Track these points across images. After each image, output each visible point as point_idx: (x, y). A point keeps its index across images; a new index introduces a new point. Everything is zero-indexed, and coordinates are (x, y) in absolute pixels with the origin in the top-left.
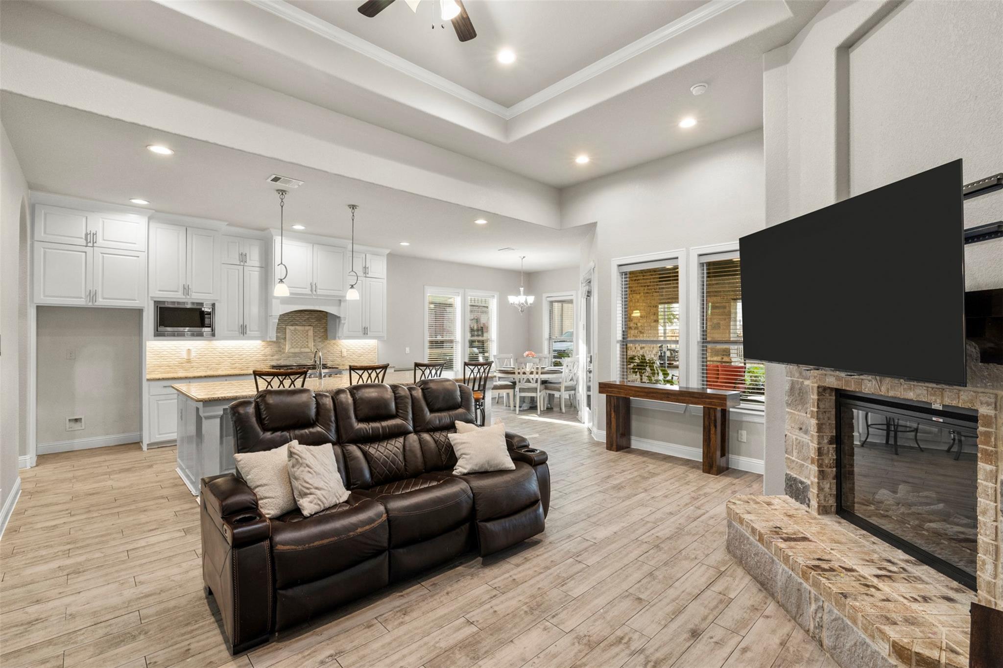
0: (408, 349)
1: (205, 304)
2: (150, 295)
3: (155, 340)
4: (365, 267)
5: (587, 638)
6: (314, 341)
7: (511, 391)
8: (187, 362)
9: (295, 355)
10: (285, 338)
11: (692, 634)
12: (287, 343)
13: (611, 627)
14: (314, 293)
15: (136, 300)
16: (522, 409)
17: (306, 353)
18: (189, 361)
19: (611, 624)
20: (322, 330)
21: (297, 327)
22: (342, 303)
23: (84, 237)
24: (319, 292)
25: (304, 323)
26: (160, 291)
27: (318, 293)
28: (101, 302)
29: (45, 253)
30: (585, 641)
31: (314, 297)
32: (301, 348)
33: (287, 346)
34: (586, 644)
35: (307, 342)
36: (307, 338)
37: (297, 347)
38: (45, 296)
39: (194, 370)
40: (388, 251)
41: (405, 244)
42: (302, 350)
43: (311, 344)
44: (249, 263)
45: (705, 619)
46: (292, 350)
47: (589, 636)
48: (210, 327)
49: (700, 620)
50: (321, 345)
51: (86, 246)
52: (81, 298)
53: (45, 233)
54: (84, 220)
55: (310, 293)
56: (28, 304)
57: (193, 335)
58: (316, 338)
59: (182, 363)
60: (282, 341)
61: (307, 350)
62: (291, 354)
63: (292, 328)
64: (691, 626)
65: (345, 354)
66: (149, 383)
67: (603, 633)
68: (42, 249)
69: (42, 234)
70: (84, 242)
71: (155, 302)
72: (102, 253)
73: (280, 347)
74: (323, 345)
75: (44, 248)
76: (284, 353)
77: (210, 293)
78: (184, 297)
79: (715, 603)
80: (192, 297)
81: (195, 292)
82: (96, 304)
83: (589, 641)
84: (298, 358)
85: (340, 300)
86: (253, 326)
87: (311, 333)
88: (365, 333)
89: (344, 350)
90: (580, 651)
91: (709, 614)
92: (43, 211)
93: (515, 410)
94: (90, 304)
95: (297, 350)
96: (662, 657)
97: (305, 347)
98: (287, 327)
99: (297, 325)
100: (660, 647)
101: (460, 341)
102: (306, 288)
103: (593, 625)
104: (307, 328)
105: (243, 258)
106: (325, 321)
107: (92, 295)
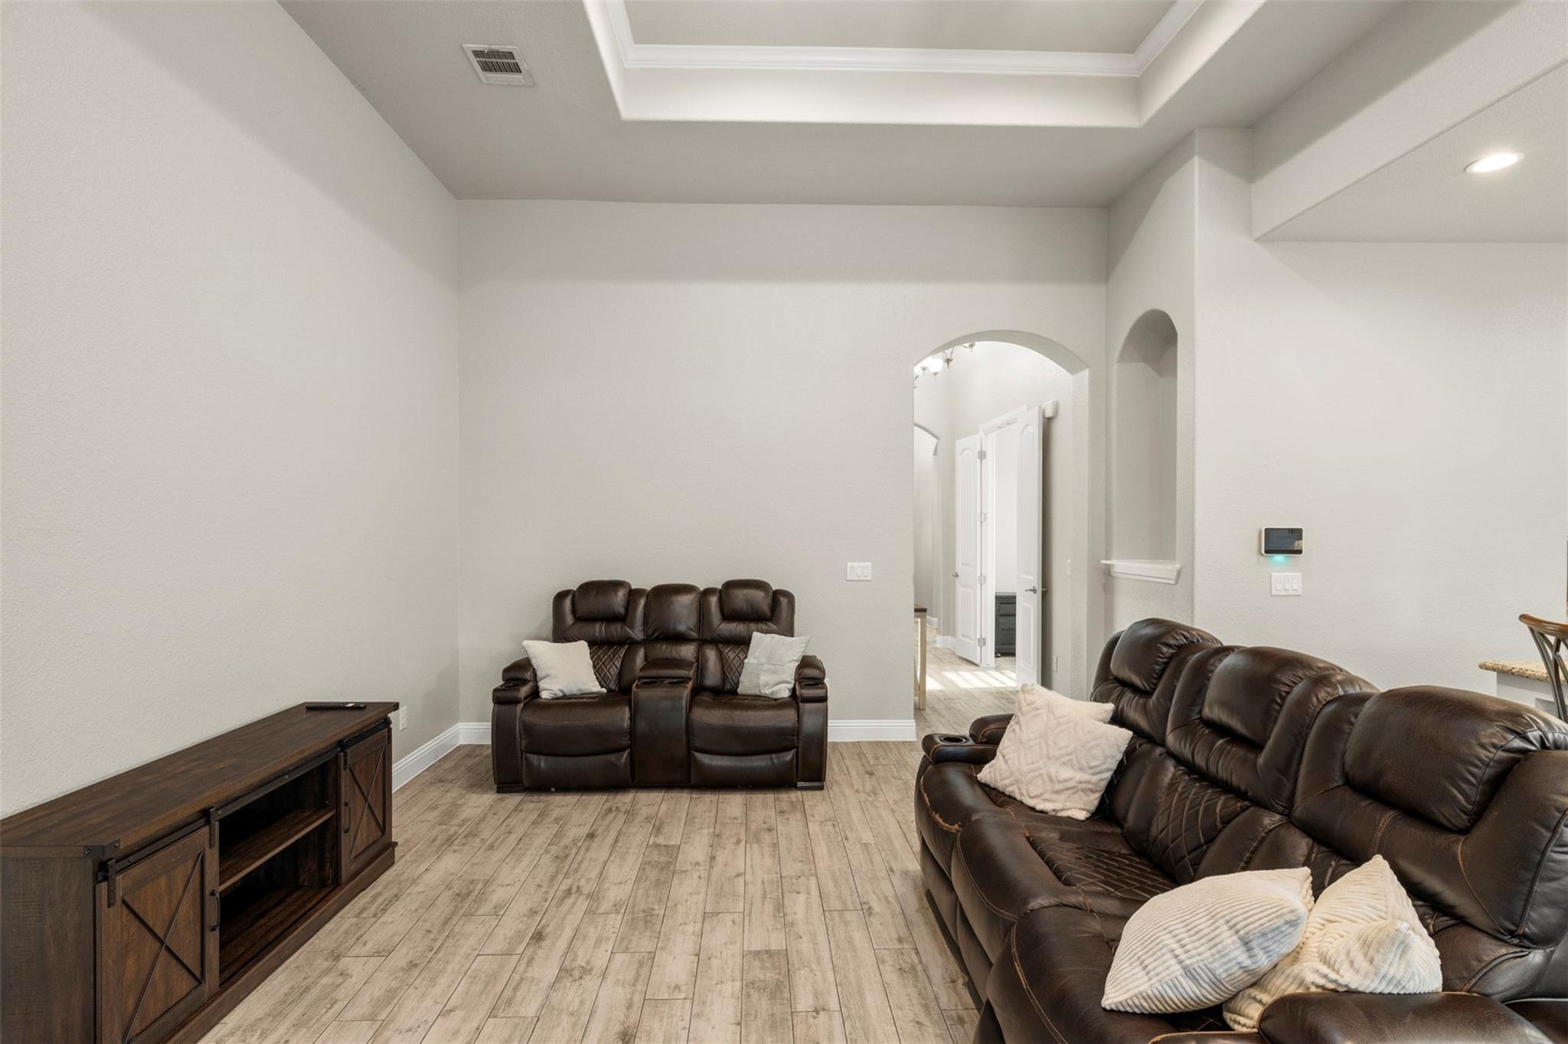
5: (576, 977)
11: (541, 936)
13: (553, 1008)
19: (556, 1012)
30: (576, 974)
34: (573, 970)
45: (531, 960)
47: (576, 980)
49: (536, 957)
64: (546, 944)
67: (560, 994)
79: (518, 993)
83: (571, 975)
90: (574, 960)
91: (525, 971)
96: (566, 900)
100: (573, 907)
103: (581, 995)
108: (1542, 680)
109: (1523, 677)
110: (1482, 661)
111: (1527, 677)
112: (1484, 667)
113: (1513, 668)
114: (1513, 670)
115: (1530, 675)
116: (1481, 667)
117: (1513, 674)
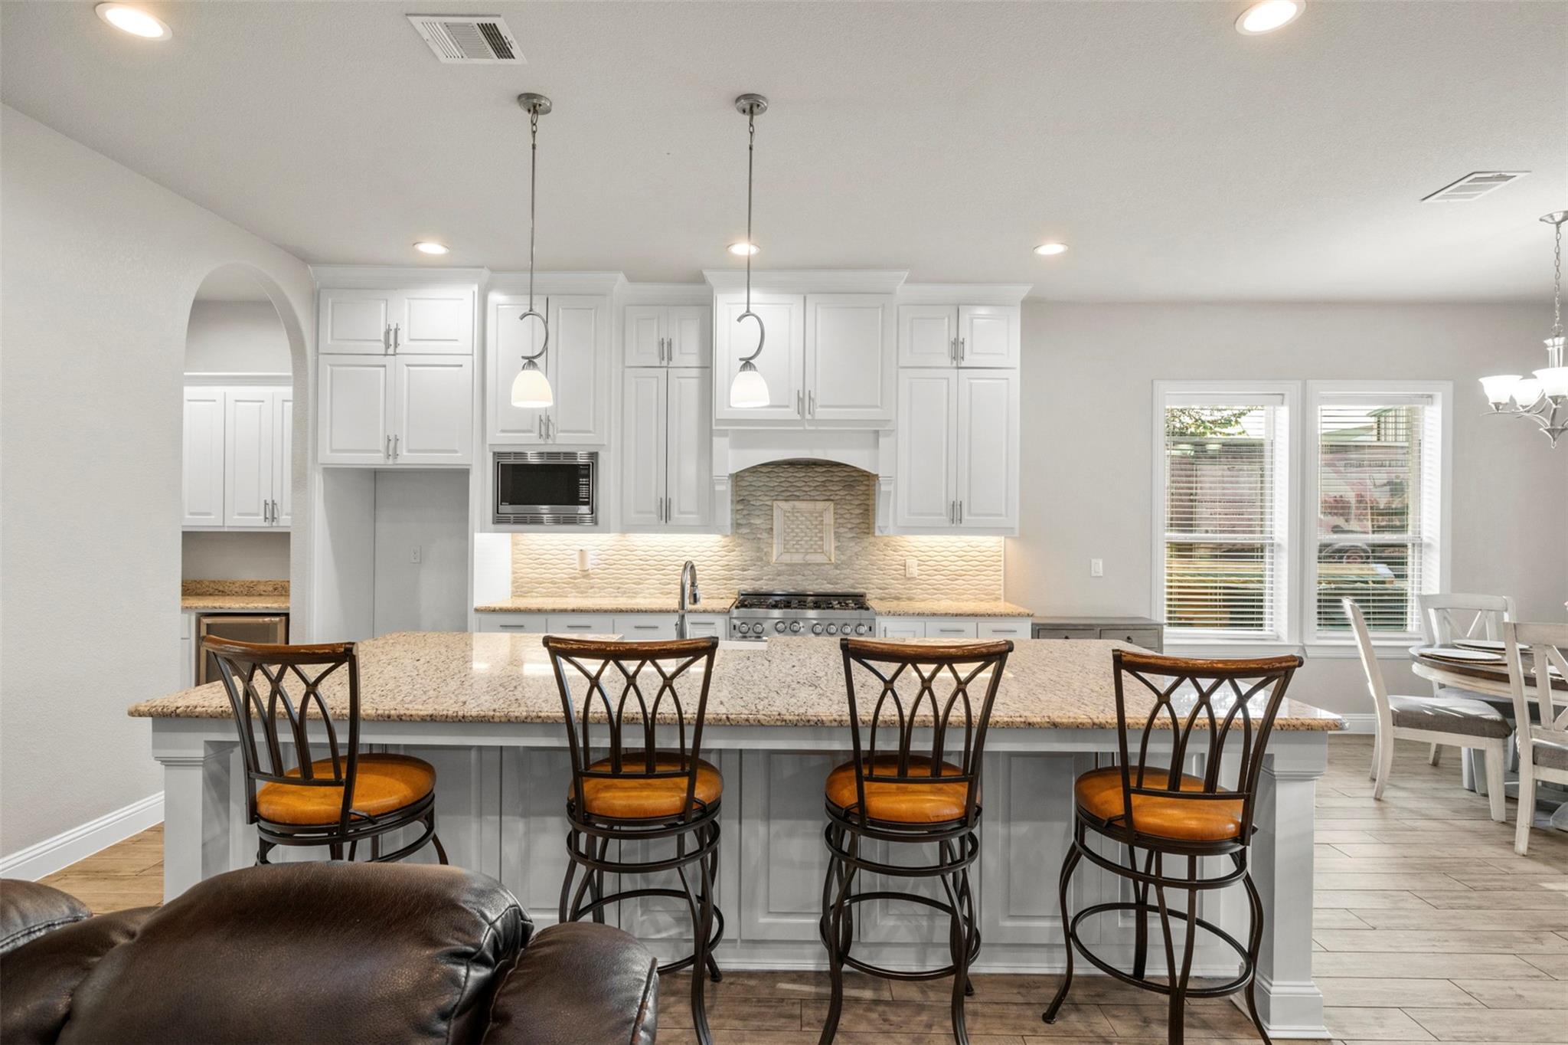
0: (1098, 566)
1: (579, 455)
2: (489, 441)
3: (496, 531)
4: (957, 339)
6: (838, 536)
7: (1492, 747)
8: (584, 577)
9: (793, 569)
10: (772, 529)
12: (775, 540)
14: (808, 417)
15: (455, 451)
16: (1550, 822)
17: (818, 564)
18: (586, 574)
20: (858, 511)
21: (798, 504)
22: (881, 440)
23: (382, 338)
24: (820, 413)
25: (812, 493)
26: (503, 431)
27: (817, 417)
28: (408, 458)
29: (332, 371)
31: (808, 428)
32: (807, 553)
33: (775, 546)
35: (821, 538)
36: (821, 531)
37: (797, 552)
38: (332, 451)
39: (595, 593)
40: (1023, 291)
41: (1051, 249)
42: (808, 557)
43: (830, 544)
44: (677, 359)
46: (787, 558)
48: (586, 503)
50: (853, 547)
51: (386, 355)
52: (379, 451)
53: (332, 339)
54: (383, 306)
55: (798, 417)
56: (309, 464)
57: (557, 521)
58: (842, 530)
59: (575, 578)
60: (765, 535)
61: (819, 558)
62: (784, 568)
63: (786, 506)
65: (914, 571)
66: (479, 615)
68: (329, 367)
69: (329, 342)
70: (380, 347)
71: (494, 453)
72: (408, 365)
73: (759, 549)
74: (857, 549)
75: (330, 365)
76: (768, 563)
77: (590, 432)
78: (542, 441)
80: (558, 442)
81: (562, 431)
82: (399, 461)
84: (799, 578)
85: (877, 432)
86: (685, 502)
87: (829, 518)
88: (955, 517)
89: (912, 563)
92: (330, 300)
93: (1510, 823)
94: (391, 461)
95: (797, 558)
97: (816, 552)
98: (775, 504)
99: (798, 498)
101: (1285, 543)
102: (787, 407)
104: (820, 505)
105: (666, 349)
106: (863, 488)
107: (392, 445)
108: (216, 717)
109: (190, 717)
110: (131, 706)
111: (197, 717)
112: (135, 713)
113: (177, 708)
114: (178, 711)
115: (200, 712)
116: (131, 714)
117: (178, 715)
